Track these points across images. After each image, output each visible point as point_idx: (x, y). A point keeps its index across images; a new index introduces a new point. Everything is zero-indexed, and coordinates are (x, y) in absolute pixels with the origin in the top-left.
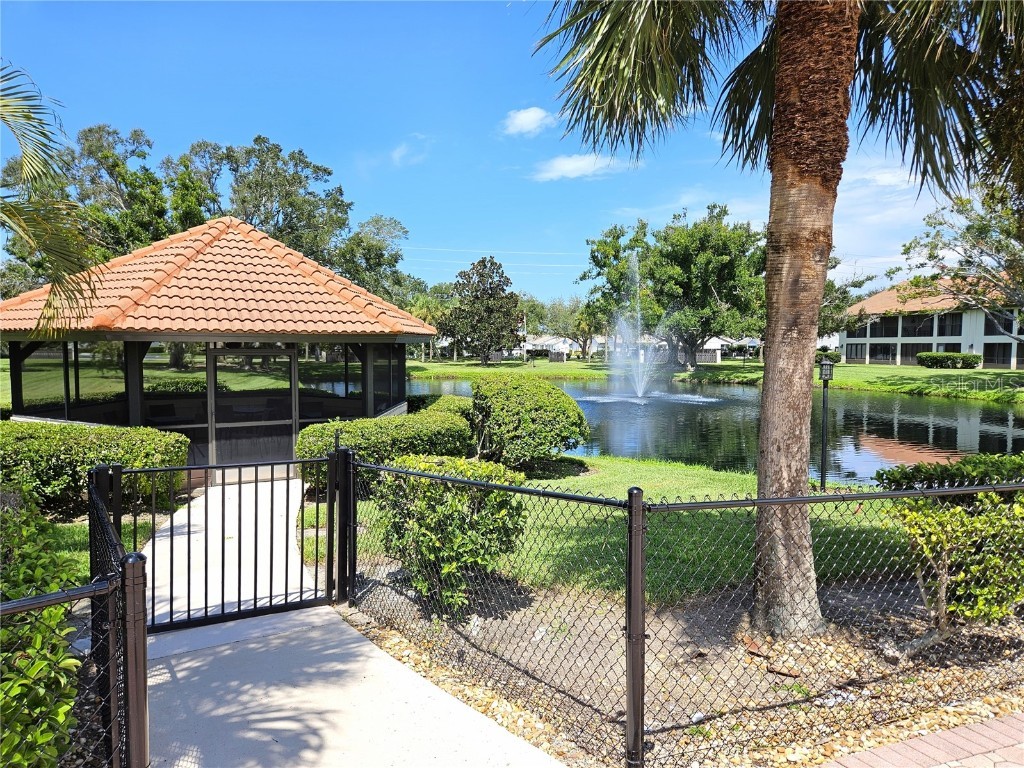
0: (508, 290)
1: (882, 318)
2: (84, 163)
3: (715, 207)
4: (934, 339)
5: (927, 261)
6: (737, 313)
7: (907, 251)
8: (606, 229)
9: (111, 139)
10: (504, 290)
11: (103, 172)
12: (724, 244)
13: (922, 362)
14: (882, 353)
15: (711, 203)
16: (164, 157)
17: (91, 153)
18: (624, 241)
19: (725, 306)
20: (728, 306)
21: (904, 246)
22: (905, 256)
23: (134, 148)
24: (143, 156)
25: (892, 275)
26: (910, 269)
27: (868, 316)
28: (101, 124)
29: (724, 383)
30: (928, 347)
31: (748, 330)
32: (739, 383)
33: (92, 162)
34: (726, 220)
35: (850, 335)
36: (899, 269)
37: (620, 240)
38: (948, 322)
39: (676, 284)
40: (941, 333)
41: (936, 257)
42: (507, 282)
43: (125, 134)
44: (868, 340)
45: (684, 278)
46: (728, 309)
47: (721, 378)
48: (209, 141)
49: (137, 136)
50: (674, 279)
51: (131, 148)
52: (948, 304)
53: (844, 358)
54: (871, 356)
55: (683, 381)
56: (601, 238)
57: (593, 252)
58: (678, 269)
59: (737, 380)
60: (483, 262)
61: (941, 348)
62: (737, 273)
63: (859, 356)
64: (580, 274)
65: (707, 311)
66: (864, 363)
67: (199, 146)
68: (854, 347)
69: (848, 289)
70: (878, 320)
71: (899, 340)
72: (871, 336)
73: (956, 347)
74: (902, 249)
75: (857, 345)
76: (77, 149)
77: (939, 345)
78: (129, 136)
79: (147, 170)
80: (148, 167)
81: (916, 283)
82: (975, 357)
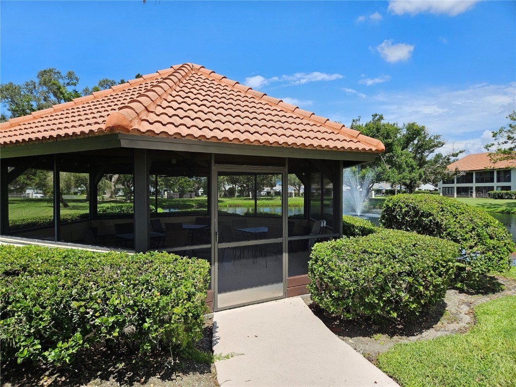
1: (467, 173)
2: (41, 90)
3: (376, 115)
4: (495, 184)
5: (507, 140)
6: (395, 170)
7: (495, 135)
9: (56, 76)
11: (51, 95)
12: (388, 133)
14: (464, 192)
15: (374, 113)
16: (84, 88)
17: (45, 84)
19: (388, 167)
20: (390, 166)
21: (493, 132)
22: (495, 138)
23: (69, 81)
24: (75, 84)
25: (489, 148)
26: (499, 145)
27: (459, 172)
28: (51, 68)
30: (492, 188)
33: (45, 88)
34: (382, 122)
35: (444, 182)
36: (493, 144)
38: (502, 175)
40: (498, 181)
41: (512, 138)
43: (64, 74)
44: (456, 185)
46: (390, 168)
48: (109, 79)
49: (70, 75)
51: (67, 81)
53: (441, 195)
54: (457, 193)
61: (499, 189)
62: (394, 149)
63: (451, 194)
65: (380, 169)
66: (454, 197)
67: (104, 81)
68: (447, 189)
69: (450, 158)
70: (464, 174)
71: (474, 185)
73: (509, 188)
74: (492, 134)
75: (449, 187)
76: (37, 81)
77: (497, 187)
78: (66, 75)
79: (76, 92)
80: (77, 90)
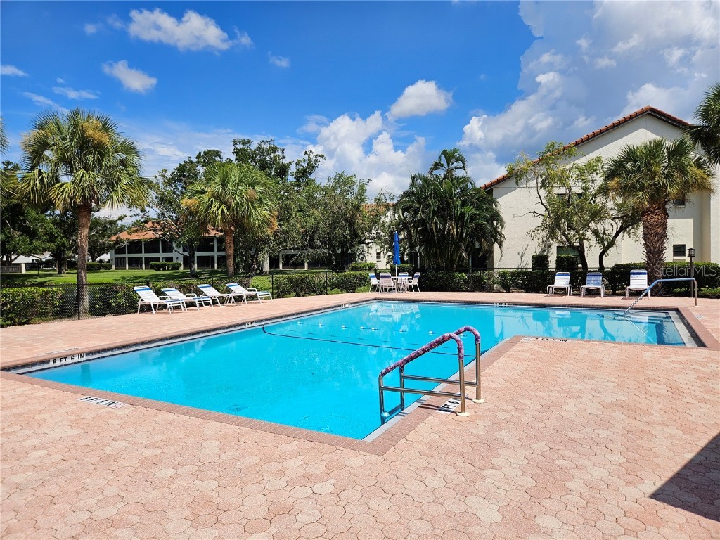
4: (160, 254)
6: (27, 238)
13: (153, 267)
19: (16, 233)
20: (19, 233)
30: (157, 259)
31: (34, 249)
35: (116, 253)
40: (164, 251)
44: (127, 256)
46: (20, 235)
52: (150, 236)
53: (113, 267)
54: (129, 265)
61: (164, 259)
63: (123, 265)
66: (125, 269)
68: (119, 260)
71: (143, 255)
72: (128, 253)
73: (170, 259)
75: (121, 258)
81: (134, 225)
82: (178, 264)
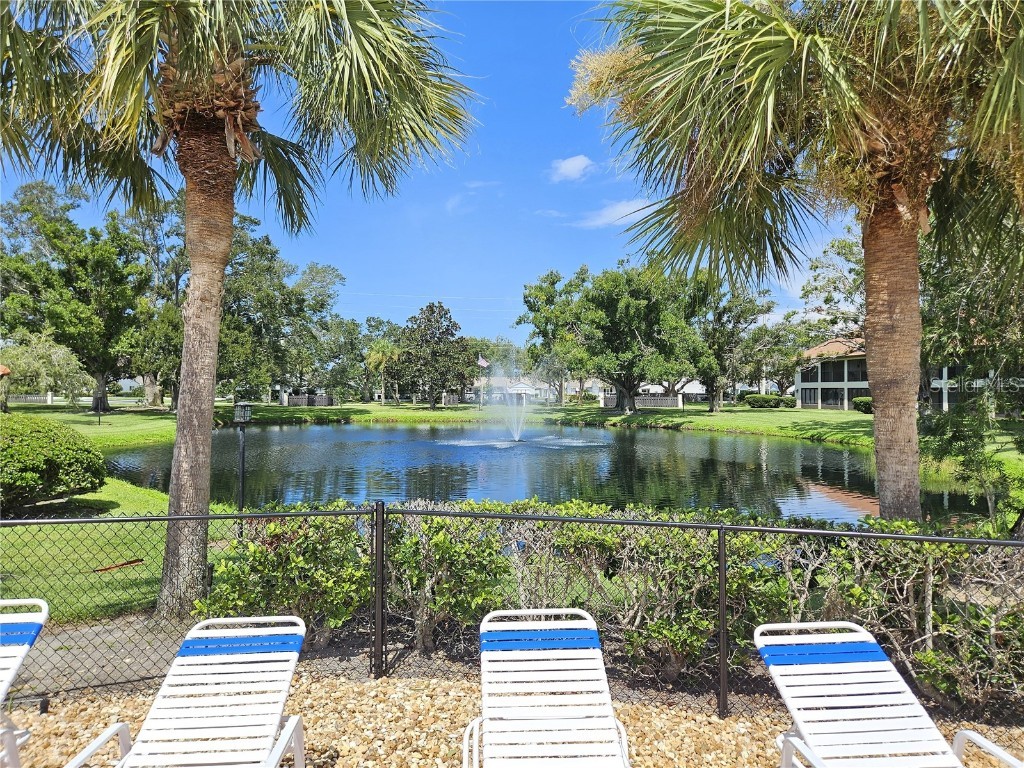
0: (458, 335)
6: (662, 356)
7: (805, 295)
8: (544, 274)
10: (453, 335)
13: (858, 407)
14: (831, 397)
18: (559, 287)
19: (649, 350)
22: (804, 300)
23: (71, 201)
29: (651, 427)
32: (664, 427)
35: (804, 379)
37: (556, 286)
39: (597, 328)
42: (455, 326)
44: (820, 385)
45: (606, 322)
46: (653, 353)
47: (649, 422)
49: (72, 190)
50: (596, 323)
53: (799, 403)
54: (823, 401)
55: (614, 425)
56: (538, 283)
57: (525, 297)
58: (601, 314)
59: (663, 424)
60: (431, 308)
62: (661, 317)
63: (813, 401)
64: (516, 319)
65: (629, 355)
66: (817, 408)
68: (808, 392)
71: (846, 385)
74: (801, 293)
75: (810, 389)
